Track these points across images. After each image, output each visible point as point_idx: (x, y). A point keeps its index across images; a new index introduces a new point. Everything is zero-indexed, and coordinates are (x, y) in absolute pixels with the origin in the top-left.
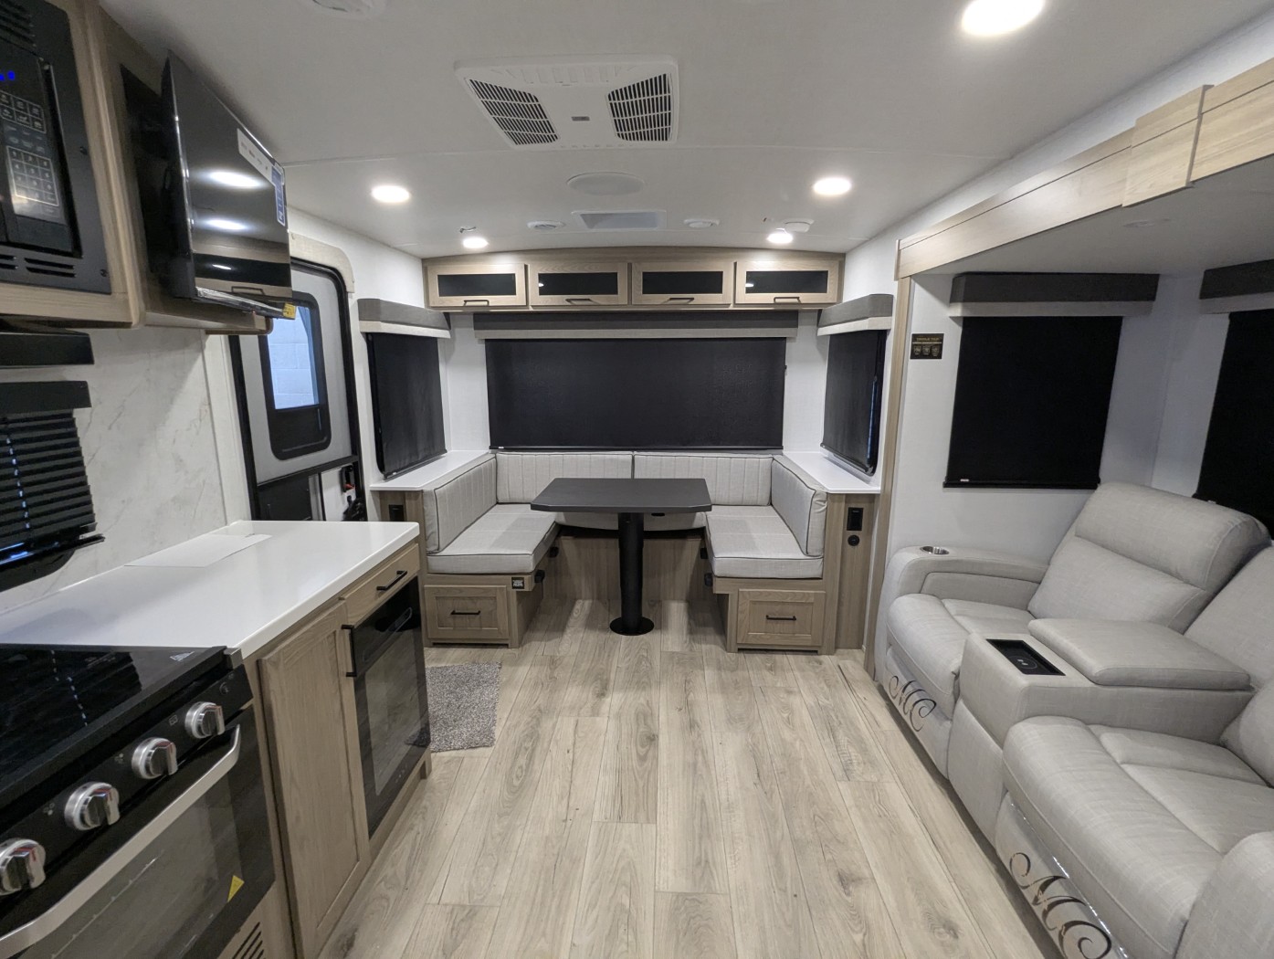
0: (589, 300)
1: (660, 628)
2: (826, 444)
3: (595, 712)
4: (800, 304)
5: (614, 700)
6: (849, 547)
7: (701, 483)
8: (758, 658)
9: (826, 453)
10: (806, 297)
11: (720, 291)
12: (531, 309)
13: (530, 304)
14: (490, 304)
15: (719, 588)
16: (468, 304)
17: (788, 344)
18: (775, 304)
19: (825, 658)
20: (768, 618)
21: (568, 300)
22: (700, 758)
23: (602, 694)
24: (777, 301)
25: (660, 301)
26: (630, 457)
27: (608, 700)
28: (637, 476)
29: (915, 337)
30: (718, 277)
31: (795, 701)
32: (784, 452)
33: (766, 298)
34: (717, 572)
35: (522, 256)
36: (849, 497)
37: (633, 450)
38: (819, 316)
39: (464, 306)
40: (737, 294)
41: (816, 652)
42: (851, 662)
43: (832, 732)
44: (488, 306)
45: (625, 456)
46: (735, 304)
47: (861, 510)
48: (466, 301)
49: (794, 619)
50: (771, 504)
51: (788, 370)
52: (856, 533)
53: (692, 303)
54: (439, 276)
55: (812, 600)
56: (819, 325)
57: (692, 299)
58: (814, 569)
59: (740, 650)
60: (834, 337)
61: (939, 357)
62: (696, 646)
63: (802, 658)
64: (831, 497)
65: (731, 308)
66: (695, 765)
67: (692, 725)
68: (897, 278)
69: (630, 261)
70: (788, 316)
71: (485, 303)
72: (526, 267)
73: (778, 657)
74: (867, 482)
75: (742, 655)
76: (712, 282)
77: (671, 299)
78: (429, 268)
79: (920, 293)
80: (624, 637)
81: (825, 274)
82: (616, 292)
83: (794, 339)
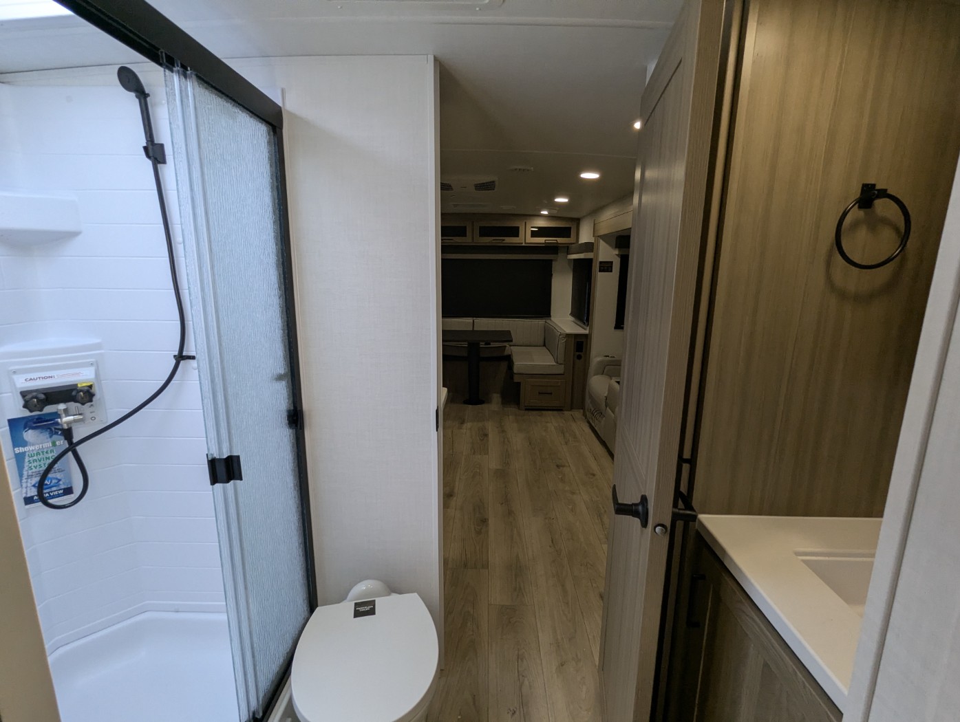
0: (452, 239)
1: (488, 403)
2: (572, 314)
3: (460, 428)
4: (557, 243)
5: (468, 425)
6: (578, 361)
7: (509, 332)
8: (534, 412)
9: (571, 318)
10: (560, 240)
11: (518, 236)
15: (516, 379)
17: (553, 263)
18: (546, 243)
19: (566, 413)
20: (539, 393)
22: (506, 440)
23: (463, 422)
24: (546, 241)
25: (487, 240)
26: (472, 321)
27: (466, 425)
28: (475, 329)
29: (601, 263)
30: (517, 229)
31: (549, 425)
32: (552, 319)
33: (541, 240)
34: (515, 371)
36: (576, 336)
37: (473, 317)
38: (567, 249)
40: (526, 237)
41: (561, 410)
42: (577, 414)
43: (563, 433)
45: (469, 320)
46: (525, 243)
47: (583, 342)
49: (551, 394)
50: (544, 345)
51: (553, 276)
52: (580, 353)
53: (504, 242)
55: (559, 384)
56: (568, 253)
57: (504, 240)
58: (560, 370)
59: (526, 410)
60: (575, 260)
61: (611, 271)
62: (505, 409)
63: (555, 412)
64: (568, 335)
65: (524, 245)
66: (504, 441)
67: (503, 431)
68: (594, 236)
69: (473, 220)
70: (553, 249)
73: (544, 412)
74: (585, 329)
75: (527, 412)
76: (515, 232)
77: (493, 240)
79: (602, 243)
80: (470, 406)
81: (570, 228)
82: (466, 236)
83: (556, 260)
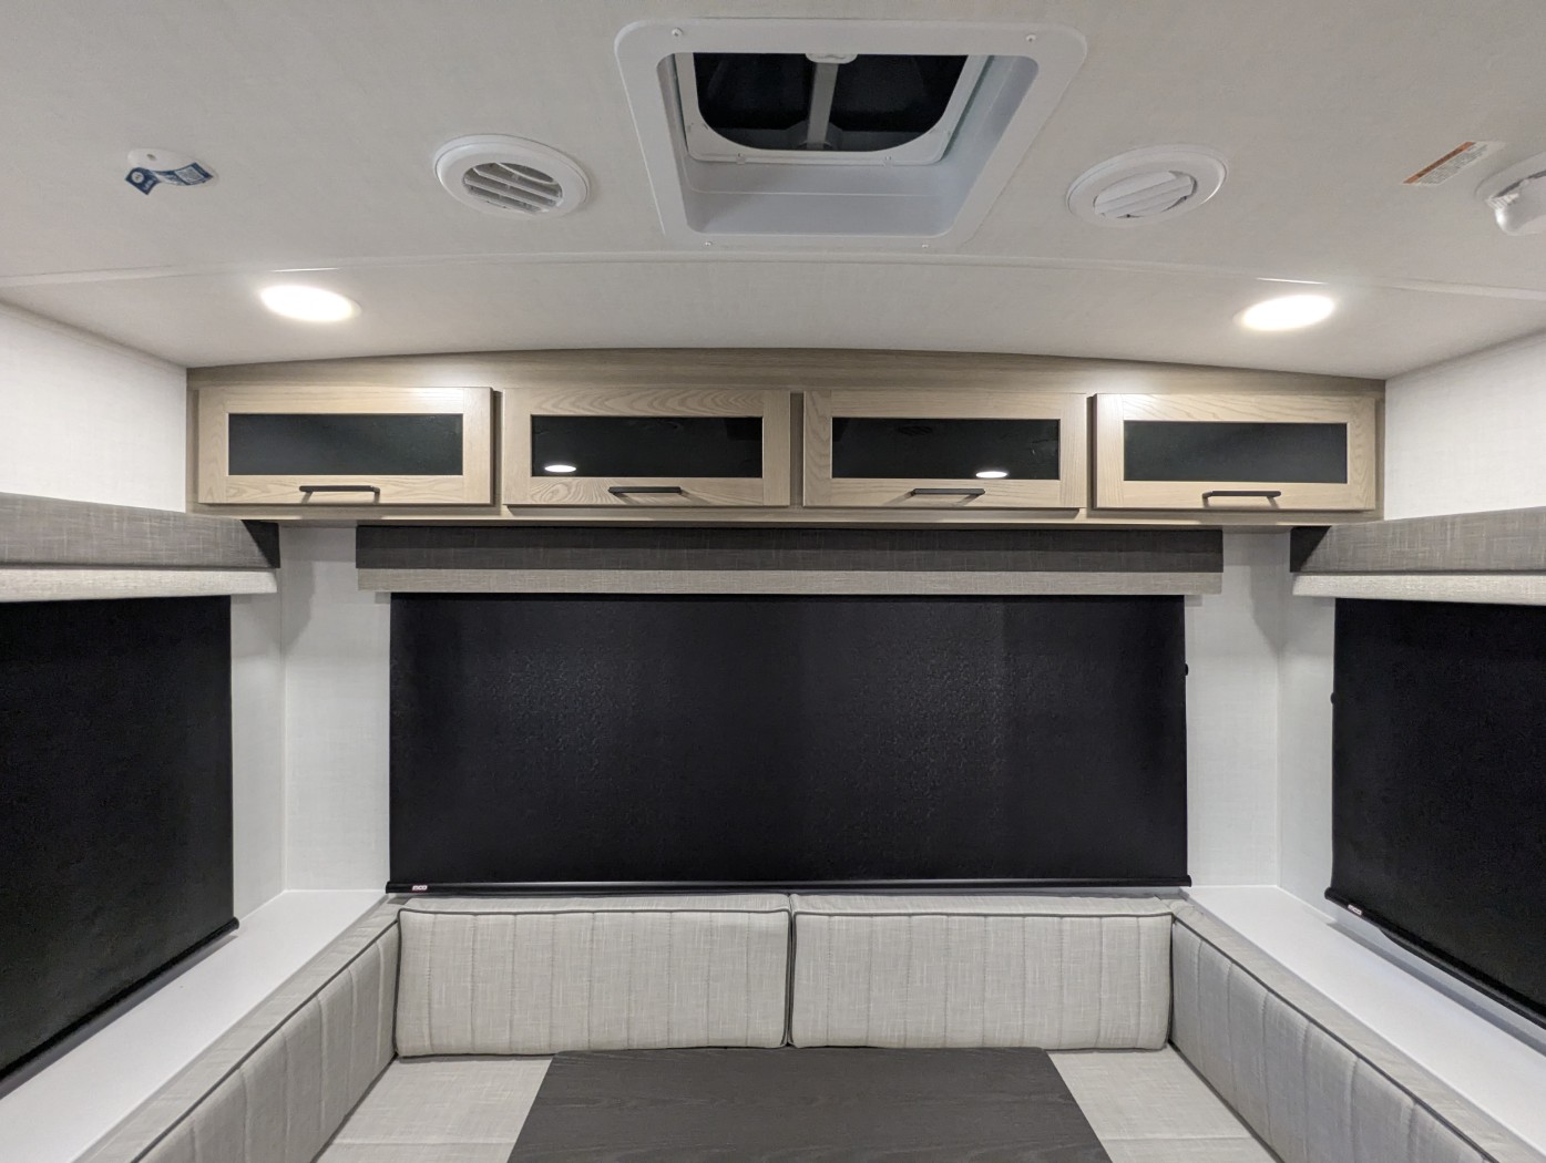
0: (678, 490)
4: (1273, 512)
12: (506, 515)
13: (504, 500)
14: (383, 500)
16: (316, 497)
17: (1188, 610)
18: (1208, 510)
21: (615, 492)
24: (1213, 501)
25: (880, 496)
32: (1192, 891)
33: (1181, 496)
35: (488, 367)
38: (1298, 543)
39: (304, 505)
40: (1097, 479)
44: (375, 505)
46: (1094, 509)
48: (308, 490)
50: (1170, 1041)
51: (1192, 676)
53: (973, 503)
54: (233, 417)
57: (976, 492)
65: (1082, 518)
69: (797, 388)
70: (1200, 541)
71: (368, 497)
72: (495, 398)
76: (1032, 448)
77: (913, 493)
78: (202, 393)
81: (1339, 431)
82: (756, 471)
83: (1207, 598)
